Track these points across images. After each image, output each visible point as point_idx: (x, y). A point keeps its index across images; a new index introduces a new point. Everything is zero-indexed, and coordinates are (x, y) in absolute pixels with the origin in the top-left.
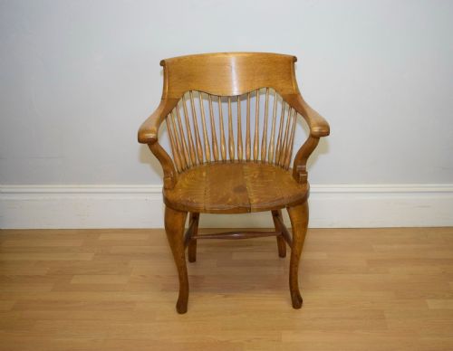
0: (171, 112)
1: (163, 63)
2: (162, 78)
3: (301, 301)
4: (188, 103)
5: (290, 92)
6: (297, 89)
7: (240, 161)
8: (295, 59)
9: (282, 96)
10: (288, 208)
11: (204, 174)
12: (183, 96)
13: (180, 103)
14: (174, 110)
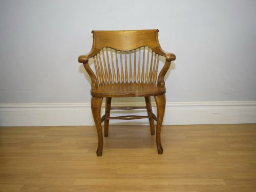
0: (96, 55)
1: (93, 32)
2: (92, 39)
3: (162, 150)
4: (105, 52)
5: (156, 46)
6: (159, 44)
7: (131, 83)
8: (158, 31)
9: (152, 49)
10: (154, 96)
11: (113, 87)
12: (102, 49)
13: (101, 52)
14: (98, 54)
